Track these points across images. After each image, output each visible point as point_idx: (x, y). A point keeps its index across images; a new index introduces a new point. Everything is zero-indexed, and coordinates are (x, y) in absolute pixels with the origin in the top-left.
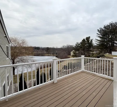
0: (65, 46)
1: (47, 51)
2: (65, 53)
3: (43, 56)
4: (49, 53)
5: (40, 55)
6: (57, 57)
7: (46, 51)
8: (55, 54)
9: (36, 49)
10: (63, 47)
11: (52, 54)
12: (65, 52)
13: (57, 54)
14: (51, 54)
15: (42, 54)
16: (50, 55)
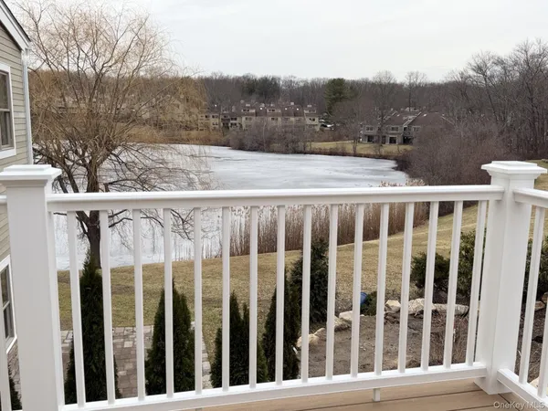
0: (500, 62)
1: (330, 111)
2: (484, 136)
3: (296, 152)
4: (343, 131)
5: (276, 146)
6: (403, 165)
7: (320, 113)
8: (393, 141)
9: (254, 98)
10: (479, 69)
11: (370, 139)
12: (494, 128)
13: (406, 141)
14: (356, 140)
15: (290, 136)
16: (349, 146)
